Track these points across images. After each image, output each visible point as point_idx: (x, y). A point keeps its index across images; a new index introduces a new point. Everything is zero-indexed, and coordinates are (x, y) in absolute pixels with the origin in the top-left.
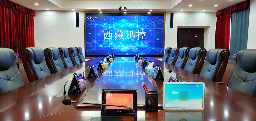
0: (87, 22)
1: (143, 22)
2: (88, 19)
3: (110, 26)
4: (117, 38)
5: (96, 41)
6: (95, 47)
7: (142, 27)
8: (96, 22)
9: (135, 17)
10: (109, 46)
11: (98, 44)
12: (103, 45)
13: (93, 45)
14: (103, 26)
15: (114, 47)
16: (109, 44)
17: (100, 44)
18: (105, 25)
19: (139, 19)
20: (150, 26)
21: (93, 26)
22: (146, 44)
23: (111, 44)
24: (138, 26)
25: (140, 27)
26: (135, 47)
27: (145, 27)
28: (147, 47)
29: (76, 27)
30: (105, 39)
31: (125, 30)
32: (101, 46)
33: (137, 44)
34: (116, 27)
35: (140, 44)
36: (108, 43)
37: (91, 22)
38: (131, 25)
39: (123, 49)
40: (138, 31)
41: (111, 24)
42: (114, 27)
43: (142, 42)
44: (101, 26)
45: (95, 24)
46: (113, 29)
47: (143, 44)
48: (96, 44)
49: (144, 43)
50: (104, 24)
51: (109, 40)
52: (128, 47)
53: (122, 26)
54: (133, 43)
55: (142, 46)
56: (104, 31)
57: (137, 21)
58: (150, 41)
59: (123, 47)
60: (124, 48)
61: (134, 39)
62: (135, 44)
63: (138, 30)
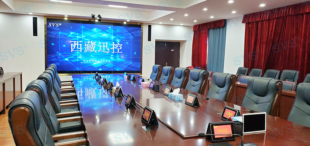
0: (48, 30)
1: (119, 33)
2: (50, 26)
3: (79, 35)
4: (88, 51)
5: (60, 54)
6: (59, 61)
7: (118, 38)
8: (61, 30)
9: (110, 27)
10: (78, 60)
11: (63, 57)
12: (69, 59)
13: (57, 58)
14: (70, 36)
15: (84, 61)
16: (78, 58)
17: (66, 57)
18: (73, 35)
19: (113, 29)
20: (127, 38)
21: (56, 35)
22: (123, 59)
23: (80, 57)
24: (113, 37)
25: (115, 38)
26: (109, 61)
27: (120, 39)
28: (124, 62)
29: (34, 36)
30: (72, 51)
31: (97, 41)
32: (67, 59)
33: (111, 58)
34: (86, 37)
35: (115, 58)
36: (76, 57)
37: (54, 30)
38: (105, 35)
39: (95, 64)
40: (114, 43)
41: (80, 33)
42: (84, 37)
43: (118, 56)
44: (67, 35)
45: (59, 33)
46: (83, 39)
47: (118, 58)
48: (60, 57)
49: (120, 56)
50: (72, 33)
51: (78, 52)
52: (101, 61)
53: (94, 36)
54: (107, 56)
55: (118, 61)
56: (70, 42)
57: (112, 31)
58: (126, 55)
59: (95, 61)
60: (97, 63)
61: (108, 52)
62: (109, 58)
63: (113, 41)
